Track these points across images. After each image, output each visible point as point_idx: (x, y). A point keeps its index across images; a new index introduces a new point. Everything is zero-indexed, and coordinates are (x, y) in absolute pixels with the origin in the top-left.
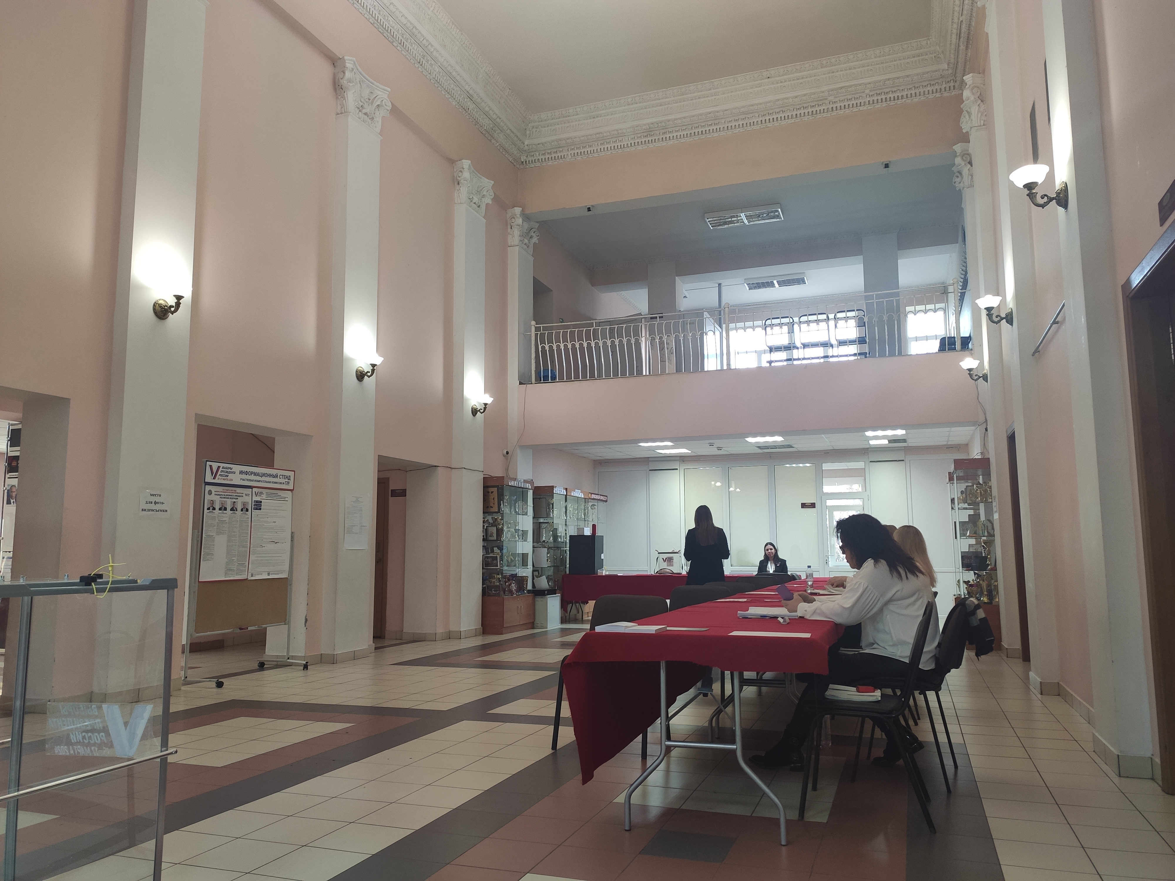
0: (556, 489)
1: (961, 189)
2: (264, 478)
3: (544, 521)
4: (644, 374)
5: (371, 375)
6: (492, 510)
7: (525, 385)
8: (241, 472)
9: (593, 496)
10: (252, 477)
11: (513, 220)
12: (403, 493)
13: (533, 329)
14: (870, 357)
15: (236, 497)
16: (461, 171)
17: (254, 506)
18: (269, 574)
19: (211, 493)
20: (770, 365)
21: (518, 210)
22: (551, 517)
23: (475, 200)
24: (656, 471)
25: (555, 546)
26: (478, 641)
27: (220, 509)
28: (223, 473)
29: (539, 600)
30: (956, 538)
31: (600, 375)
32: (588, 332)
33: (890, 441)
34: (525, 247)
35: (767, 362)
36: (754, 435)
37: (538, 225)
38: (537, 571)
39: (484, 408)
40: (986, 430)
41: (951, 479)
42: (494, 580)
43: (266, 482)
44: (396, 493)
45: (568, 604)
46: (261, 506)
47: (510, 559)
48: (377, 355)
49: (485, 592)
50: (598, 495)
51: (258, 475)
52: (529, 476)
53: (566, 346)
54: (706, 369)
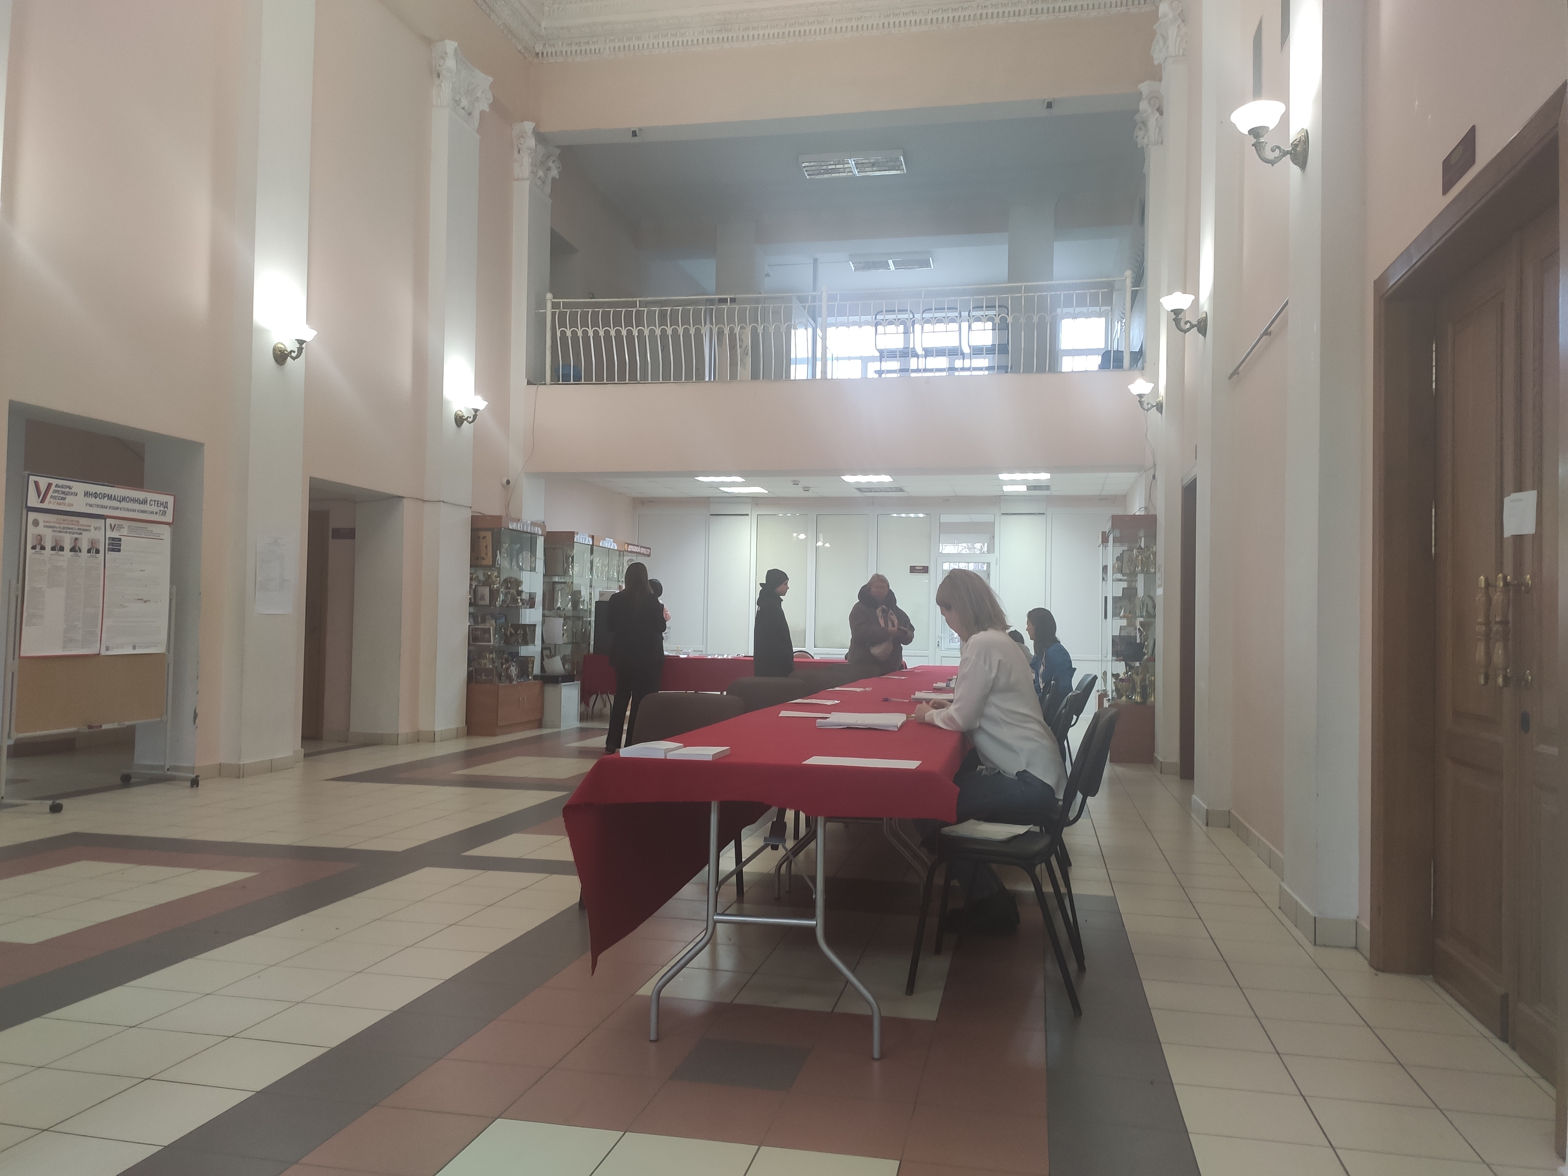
0: (578, 537)
1: (1145, 146)
2: (124, 505)
3: (560, 581)
4: (707, 379)
5: (297, 357)
6: (484, 563)
7: (536, 386)
8: (87, 494)
9: (631, 548)
10: (106, 502)
11: (522, 141)
12: (349, 534)
13: (549, 305)
14: (1012, 371)
15: (80, 531)
16: (443, 58)
17: (109, 545)
18: (134, 648)
19: (38, 524)
20: (880, 376)
21: (529, 126)
22: (570, 576)
23: (464, 103)
24: (719, 517)
25: (575, 617)
26: (460, 746)
27: (53, 549)
28: (56, 494)
29: (549, 690)
30: (1106, 617)
31: (644, 378)
32: (628, 315)
33: (1029, 488)
34: (539, 182)
35: (876, 372)
36: (854, 473)
37: (558, 151)
38: (548, 650)
39: (474, 416)
40: (1154, 477)
41: (1105, 540)
42: (485, 661)
43: (128, 510)
44: (338, 534)
45: (590, 696)
46: (120, 546)
47: (509, 633)
48: (307, 326)
49: (471, 678)
50: (638, 546)
51: (115, 499)
52: (539, 517)
53: (596, 333)
54: (792, 378)
